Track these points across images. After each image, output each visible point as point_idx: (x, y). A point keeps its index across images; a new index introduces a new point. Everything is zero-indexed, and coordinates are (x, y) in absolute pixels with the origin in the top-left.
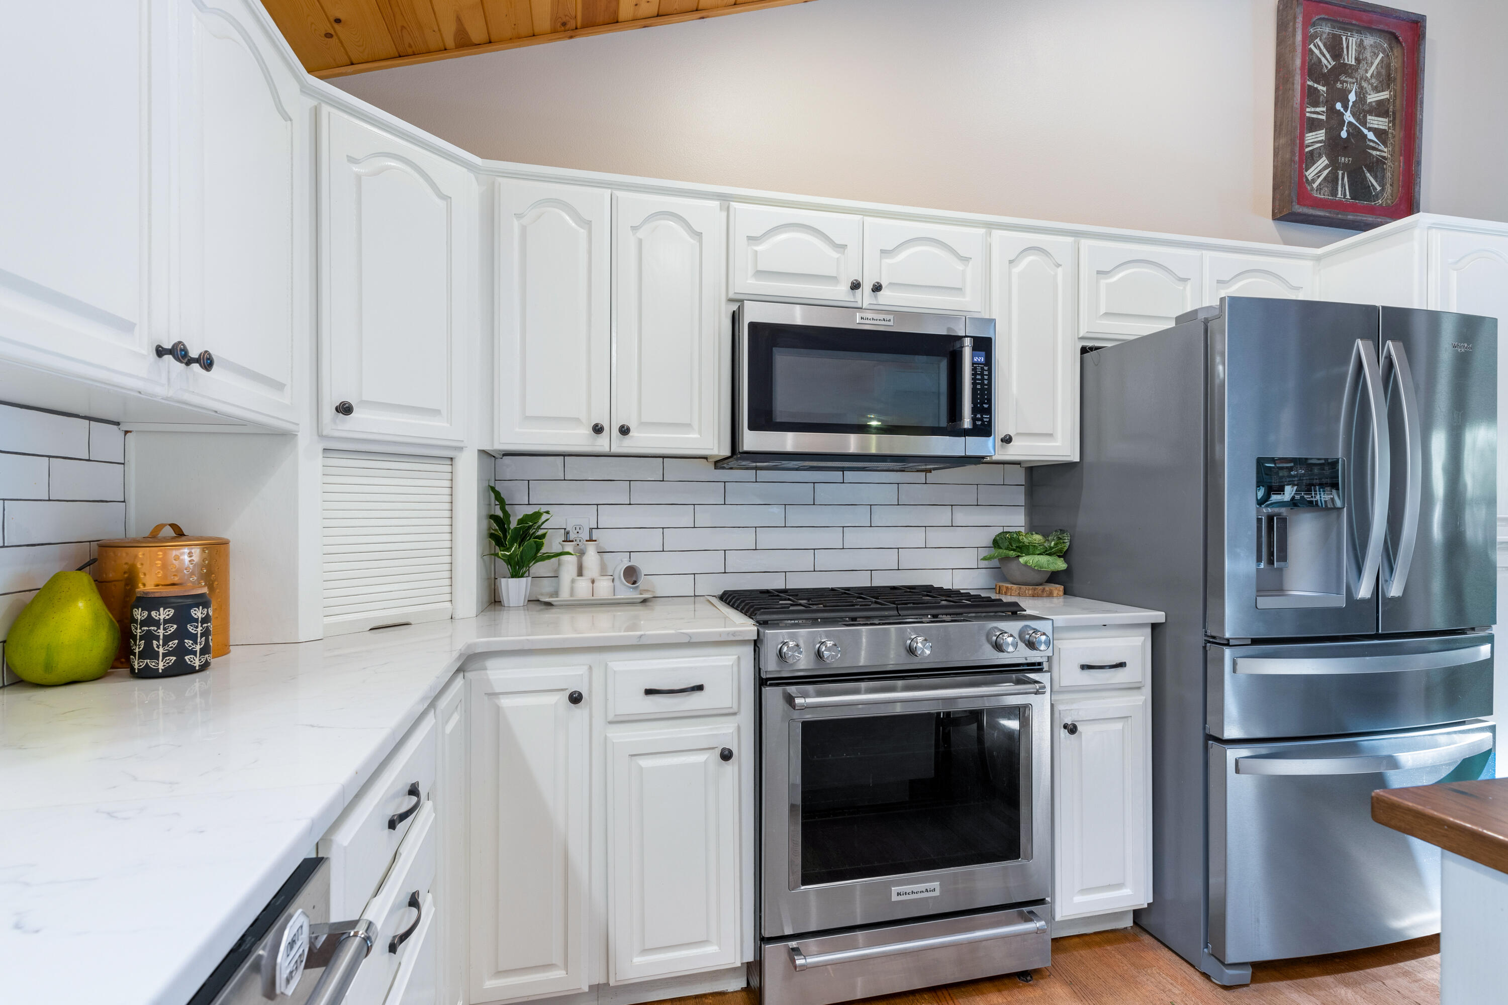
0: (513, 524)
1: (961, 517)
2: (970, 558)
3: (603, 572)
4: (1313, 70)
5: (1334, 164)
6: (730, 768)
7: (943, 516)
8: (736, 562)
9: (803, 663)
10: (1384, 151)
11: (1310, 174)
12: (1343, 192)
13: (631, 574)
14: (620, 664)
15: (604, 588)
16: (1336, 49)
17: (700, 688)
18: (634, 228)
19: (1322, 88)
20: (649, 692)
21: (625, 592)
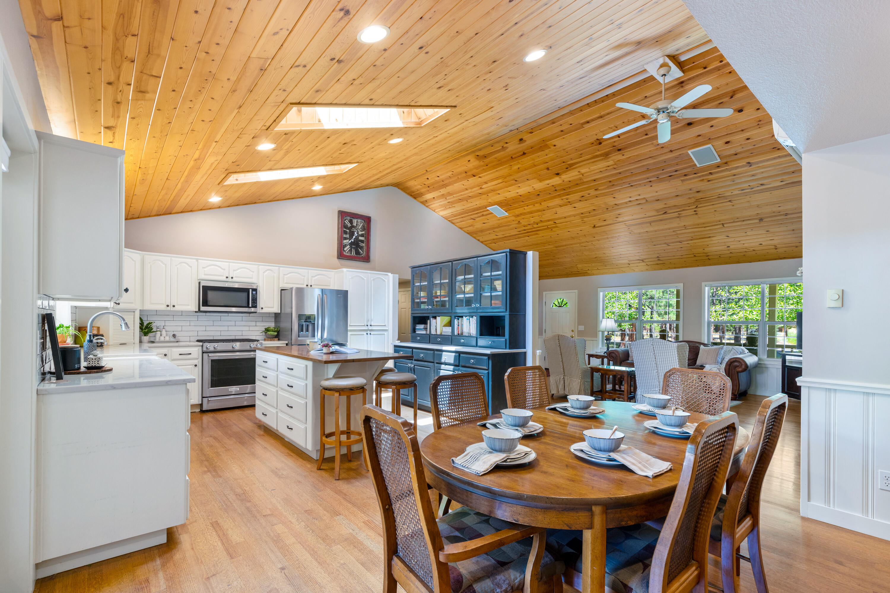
0: (145, 324)
1: (258, 324)
2: (258, 333)
3: (167, 335)
4: (346, 227)
5: (351, 247)
6: (197, 368)
7: (254, 324)
8: (200, 333)
9: (212, 349)
10: (364, 245)
11: (345, 249)
12: (353, 253)
13: (174, 336)
14: (174, 350)
15: (167, 339)
16: (351, 222)
17: (191, 354)
18: (176, 265)
19: (348, 231)
20: (180, 354)
21: (172, 339)
